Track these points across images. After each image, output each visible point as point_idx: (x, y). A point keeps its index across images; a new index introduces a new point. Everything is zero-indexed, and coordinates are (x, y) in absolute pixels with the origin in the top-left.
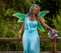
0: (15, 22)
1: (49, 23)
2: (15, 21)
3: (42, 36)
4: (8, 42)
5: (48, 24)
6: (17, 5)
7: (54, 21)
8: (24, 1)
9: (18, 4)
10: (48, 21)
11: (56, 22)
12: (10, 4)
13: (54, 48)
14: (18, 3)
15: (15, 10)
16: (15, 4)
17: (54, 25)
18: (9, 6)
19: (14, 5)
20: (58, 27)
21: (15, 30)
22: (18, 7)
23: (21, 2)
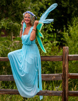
0: (13, 37)
1: (59, 37)
2: (12, 35)
3: (50, 54)
4: (4, 63)
5: (58, 39)
6: (14, 13)
7: (66, 34)
8: (25, 8)
9: (16, 12)
10: (57, 35)
11: (68, 36)
12: (5, 11)
13: (64, 69)
14: (16, 10)
15: (13, 20)
16: (12, 11)
17: (65, 39)
18: (4, 15)
19: (10, 13)
20: (71, 42)
21: (14, 47)
22: (16, 17)
23: (19, 9)
